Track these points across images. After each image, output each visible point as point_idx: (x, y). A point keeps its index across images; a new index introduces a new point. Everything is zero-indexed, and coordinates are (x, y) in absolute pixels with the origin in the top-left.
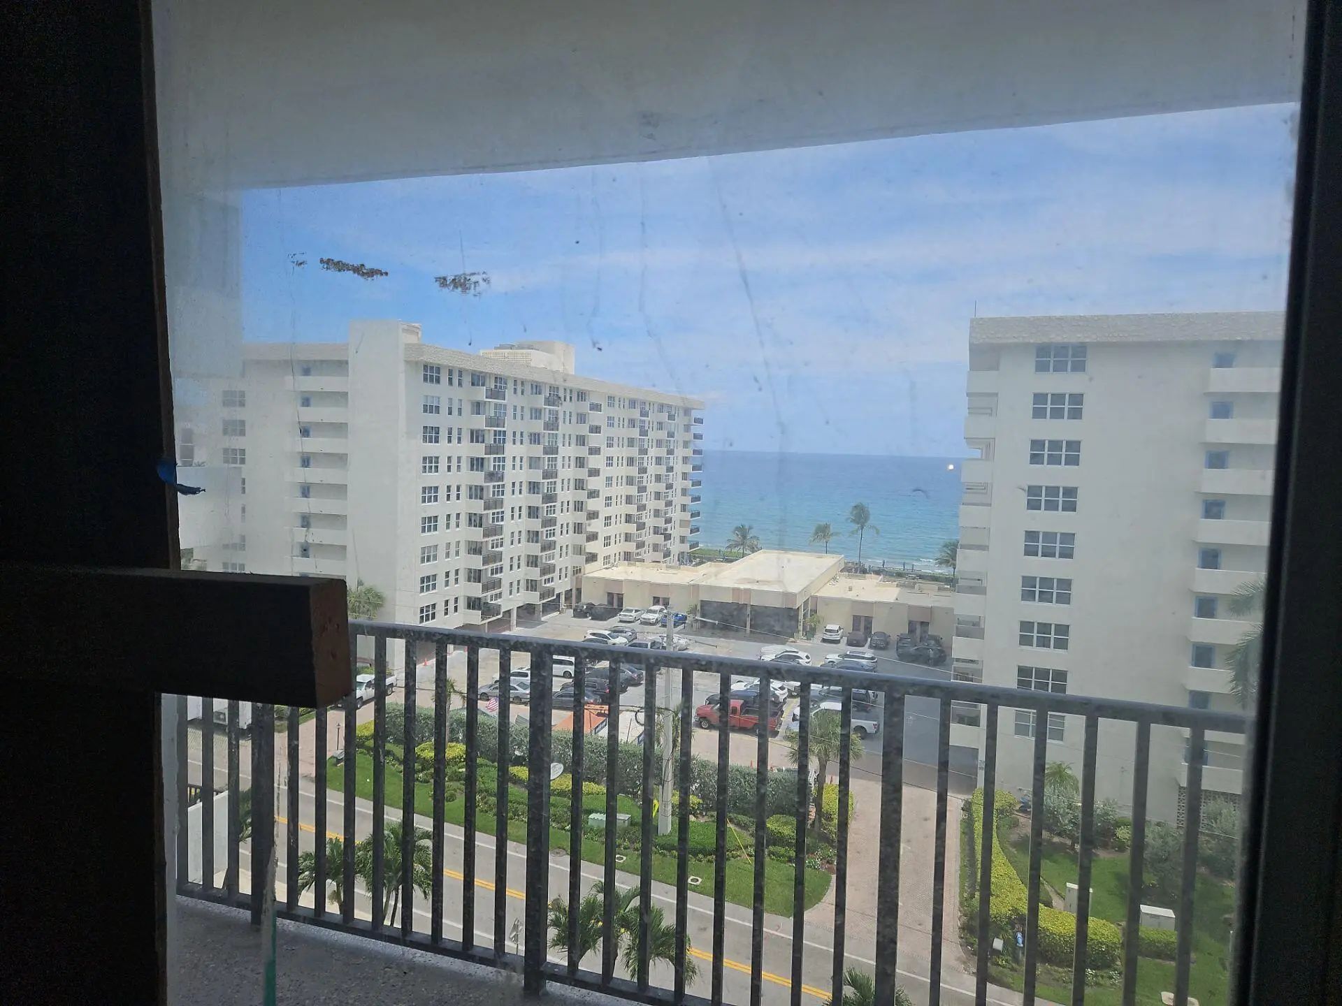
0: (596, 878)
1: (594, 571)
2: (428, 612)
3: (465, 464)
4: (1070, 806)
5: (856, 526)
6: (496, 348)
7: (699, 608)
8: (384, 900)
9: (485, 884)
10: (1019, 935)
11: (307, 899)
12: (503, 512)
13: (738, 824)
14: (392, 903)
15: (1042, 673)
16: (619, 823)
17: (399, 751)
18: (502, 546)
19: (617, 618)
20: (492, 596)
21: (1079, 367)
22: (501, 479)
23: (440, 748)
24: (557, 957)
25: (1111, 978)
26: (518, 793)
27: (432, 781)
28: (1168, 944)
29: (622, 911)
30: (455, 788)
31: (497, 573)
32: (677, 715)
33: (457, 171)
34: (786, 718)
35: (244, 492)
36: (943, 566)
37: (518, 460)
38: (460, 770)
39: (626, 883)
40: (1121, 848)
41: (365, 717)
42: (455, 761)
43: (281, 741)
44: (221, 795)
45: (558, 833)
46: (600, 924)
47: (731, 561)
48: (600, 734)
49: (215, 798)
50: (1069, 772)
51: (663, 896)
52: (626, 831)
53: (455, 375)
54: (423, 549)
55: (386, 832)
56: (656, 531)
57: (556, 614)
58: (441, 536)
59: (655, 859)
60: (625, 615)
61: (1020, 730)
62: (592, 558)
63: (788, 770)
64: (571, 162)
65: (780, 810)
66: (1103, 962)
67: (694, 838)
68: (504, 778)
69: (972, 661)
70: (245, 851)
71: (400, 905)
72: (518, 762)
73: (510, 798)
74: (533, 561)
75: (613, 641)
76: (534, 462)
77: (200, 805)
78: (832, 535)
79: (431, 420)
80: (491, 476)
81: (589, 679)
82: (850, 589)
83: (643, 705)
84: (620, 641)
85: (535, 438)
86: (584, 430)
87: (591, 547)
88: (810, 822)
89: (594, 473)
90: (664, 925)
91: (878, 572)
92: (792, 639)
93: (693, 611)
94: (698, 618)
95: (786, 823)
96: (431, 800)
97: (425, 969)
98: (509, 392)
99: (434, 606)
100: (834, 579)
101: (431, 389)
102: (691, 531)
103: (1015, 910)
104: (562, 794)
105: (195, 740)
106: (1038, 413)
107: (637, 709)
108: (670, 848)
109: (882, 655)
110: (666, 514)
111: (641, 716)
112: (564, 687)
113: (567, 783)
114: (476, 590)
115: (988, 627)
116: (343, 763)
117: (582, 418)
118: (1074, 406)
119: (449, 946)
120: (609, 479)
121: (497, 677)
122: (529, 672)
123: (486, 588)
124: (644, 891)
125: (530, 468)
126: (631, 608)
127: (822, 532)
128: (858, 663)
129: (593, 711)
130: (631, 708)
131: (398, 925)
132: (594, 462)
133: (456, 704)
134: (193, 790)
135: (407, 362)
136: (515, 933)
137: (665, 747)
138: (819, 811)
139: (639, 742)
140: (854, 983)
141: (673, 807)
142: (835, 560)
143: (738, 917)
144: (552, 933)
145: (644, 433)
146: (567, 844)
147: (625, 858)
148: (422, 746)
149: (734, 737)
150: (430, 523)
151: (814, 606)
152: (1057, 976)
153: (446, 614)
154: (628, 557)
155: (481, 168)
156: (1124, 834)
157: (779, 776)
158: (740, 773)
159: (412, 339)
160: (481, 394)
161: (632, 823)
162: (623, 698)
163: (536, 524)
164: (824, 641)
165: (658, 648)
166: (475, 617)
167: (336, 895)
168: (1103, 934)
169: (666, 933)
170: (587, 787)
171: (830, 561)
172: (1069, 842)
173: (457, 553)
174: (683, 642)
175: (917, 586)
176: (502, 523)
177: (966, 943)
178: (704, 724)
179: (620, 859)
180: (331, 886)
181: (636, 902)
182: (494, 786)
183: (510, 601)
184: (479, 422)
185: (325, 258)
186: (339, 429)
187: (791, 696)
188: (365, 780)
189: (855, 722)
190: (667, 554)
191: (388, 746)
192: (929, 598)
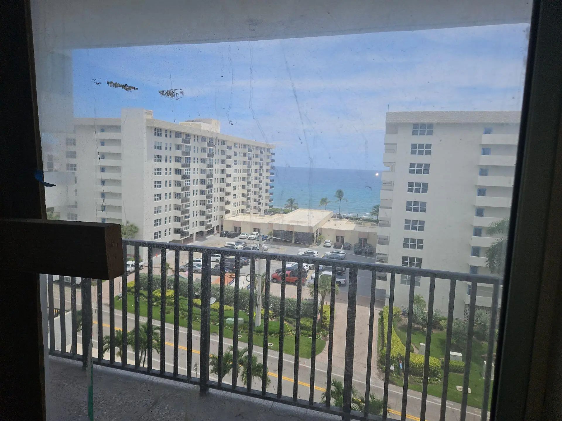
0: (229, 344)
1: (229, 217)
2: (157, 235)
3: (173, 171)
4: (422, 313)
5: (338, 199)
6: (186, 121)
7: (273, 233)
8: (140, 355)
9: (183, 348)
10: (401, 364)
11: (107, 356)
12: (189, 192)
13: (288, 322)
14: (143, 356)
15: (412, 259)
16: (239, 322)
17: (146, 293)
18: (189, 206)
19: (238, 237)
20: (185, 228)
21: (430, 133)
22: (188, 178)
23: (163, 292)
24: (213, 378)
25: (436, 380)
26: (196, 310)
27: (160, 305)
28: (459, 367)
29: (240, 358)
30: (170, 309)
31: (187, 218)
32: (263, 277)
33: (168, 43)
34: (308, 278)
35: (76, 182)
36: (373, 215)
37: (196, 170)
38: (172, 301)
39: (242, 346)
40: (441, 329)
41: (131, 279)
42: (170, 297)
43: (94, 289)
44: (68, 313)
45: (214, 326)
46: (231, 363)
47: (286, 213)
48: (231, 285)
49: (66, 314)
50: (422, 299)
51: (258, 351)
52: (242, 325)
53: (169, 133)
54: (155, 208)
55: (140, 327)
56: (255, 200)
57: (213, 235)
58: (162, 203)
59: (254, 337)
60: (242, 236)
61: (403, 282)
62: (228, 212)
63: (309, 299)
64: (219, 40)
65: (305, 315)
66: (434, 374)
67: (271, 328)
68: (191, 304)
69: (384, 254)
70: (80, 336)
71: (147, 357)
72: (197, 297)
73: (193, 312)
74: (202, 213)
75: (236, 247)
76: (203, 171)
77: (59, 317)
78: (328, 202)
79: (158, 152)
80: (184, 177)
81: (227, 263)
82: (335, 225)
83: (249, 273)
84: (240, 246)
85: (203, 161)
86: (224, 157)
87: (227, 207)
88: (318, 320)
89: (229, 176)
90: (257, 363)
91: (347, 218)
92: (311, 246)
93: (270, 234)
94: (272, 237)
95: (308, 321)
96: (160, 314)
97: (158, 384)
98: (192, 141)
99: (160, 232)
100: (329, 221)
101: (158, 139)
102: (270, 200)
103: (399, 354)
104: (215, 310)
105: (56, 289)
106: (413, 152)
107: (246, 275)
108: (260, 332)
109: (347, 252)
110: (259, 193)
111: (249, 278)
112: (216, 266)
113: (218, 306)
114: (178, 225)
115: (391, 240)
116: (121, 299)
117: (223, 152)
118: (427, 149)
119: (168, 375)
120: (235, 178)
121: (188, 262)
122: (201, 260)
123: (182, 225)
124: (250, 350)
125: (201, 173)
126: (244, 233)
127: (324, 201)
128: (338, 255)
129: (228, 276)
130: (244, 275)
131: (146, 366)
132: (228, 171)
133: (170, 274)
134: (56, 311)
135: (148, 127)
136: (195, 368)
137: (259, 290)
138: (321, 316)
139: (248, 289)
140: (335, 384)
141: (261, 315)
142: (329, 213)
143: (288, 359)
144: (211, 367)
145: (250, 159)
146: (218, 331)
147: (241, 336)
148: (156, 291)
149: (287, 286)
150: (158, 197)
151: (320, 232)
152: (415, 380)
153: (165, 235)
154: (243, 211)
155: (179, 42)
156: (443, 323)
157: (306, 302)
158: (289, 301)
159: (149, 117)
160: (179, 141)
161: (245, 322)
162: (241, 271)
163: (204, 198)
164: (324, 246)
165: (256, 250)
166: (178, 237)
167: (119, 353)
168: (434, 363)
169: (258, 366)
170: (226, 307)
171: (327, 213)
172: (421, 327)
173: (170, 210)
174: (266, 247)
175: (362, 224)
176: (189, 197)
177: (379, 367)
178: (275, 281)
179: (240, 337)
180: (117, 349)
181: (246, 354)
182: (186, 307)
183: (193, 230)
184: (179, 153)
185: (109, 82)
186: (118, 155)
187: (310, 269)
188: (131, 305)
189: (337, 280)
190: (260, 210)
191: (141, 291)
192: (367, 228)
